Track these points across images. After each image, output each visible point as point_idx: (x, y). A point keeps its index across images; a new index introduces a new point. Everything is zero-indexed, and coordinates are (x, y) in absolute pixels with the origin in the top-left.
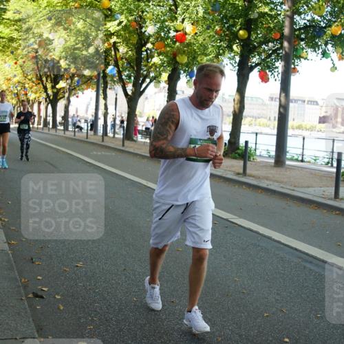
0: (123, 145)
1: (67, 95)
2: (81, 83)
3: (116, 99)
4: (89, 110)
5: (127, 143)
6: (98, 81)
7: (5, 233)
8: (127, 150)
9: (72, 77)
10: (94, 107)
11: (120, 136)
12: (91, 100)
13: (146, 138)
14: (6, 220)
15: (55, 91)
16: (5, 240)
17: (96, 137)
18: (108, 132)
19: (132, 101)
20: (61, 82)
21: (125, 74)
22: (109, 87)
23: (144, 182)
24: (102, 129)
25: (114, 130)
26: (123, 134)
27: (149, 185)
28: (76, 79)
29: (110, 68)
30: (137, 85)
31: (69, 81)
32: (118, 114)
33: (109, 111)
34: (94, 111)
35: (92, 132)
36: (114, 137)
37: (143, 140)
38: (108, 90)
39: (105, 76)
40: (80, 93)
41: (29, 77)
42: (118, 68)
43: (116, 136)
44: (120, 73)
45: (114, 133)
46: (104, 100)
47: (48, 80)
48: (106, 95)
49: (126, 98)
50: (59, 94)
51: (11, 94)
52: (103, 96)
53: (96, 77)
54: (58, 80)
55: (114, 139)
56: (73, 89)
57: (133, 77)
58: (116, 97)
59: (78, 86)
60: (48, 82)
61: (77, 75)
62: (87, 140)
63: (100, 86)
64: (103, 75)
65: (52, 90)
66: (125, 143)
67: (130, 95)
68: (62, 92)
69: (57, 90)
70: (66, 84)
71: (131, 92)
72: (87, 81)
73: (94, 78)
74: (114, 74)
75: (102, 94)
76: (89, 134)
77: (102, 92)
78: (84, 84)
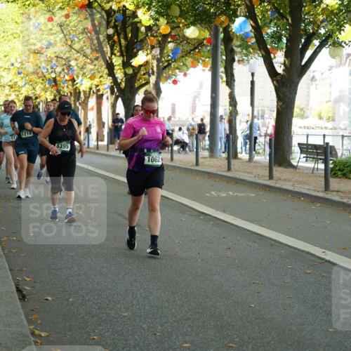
0: (271, 177)
1: (153, 79)
2: (180, 53)
3: (253, 83)
4: (198, 105)
5: (278, 171)
6: (215, 49)
8: (278, 185)
9: (162, 45)
10: (209, 101)
11: (263, 157)
12: (201, 86)
13: (317, 160)
14: (43, 334)
15: (130, 71)
17: (213, 161)
18: (239, 150)
19: (285, 86)
20: (140, 52)
21: (269, 31)
22: (236, 59)
23: (317, 251)
26: (270, 155)
27: (327, 258)
28: (171, 46)
29: (239, 21)
30: (294, 53)
31: (157, 51)
33: (238, 108)
34: (209, 109)
36: (251, 159)
37: (311, 165)
38: (236, 65)
39: (228, 39)
40: (180, 76)
42: (255, 20)
43: (256, 158)
44: (258, 30)
45: (252, 149)
46: (227, 87)
47: (116, 52)
48: (232, 75)
49: (273, 81)
50: (138, 78)
51: (43, 80)
52: (225, 79)
53: (209, 41)
54: (135, 50)
55: (252, 164)
56: (165, 67)
57: (285, 36)
58: (253, 78)
59: (175, 61)
60: (115, 55)
61: (171, 38)
62: (198, 168)
63: (220, 60)
64: (224, 35)
65: (123, 71)
66: (274, 173)
67: (280, 74)
68: (144, 74)
69: (134, 70)
70: (149, 57)
71: (283, 67)
72: (191, 50)
73: (205, 42)
74: (247, 33)
75: (224, 76)
76: (200, 156)
77: (222, 72)
78: (186, 55)
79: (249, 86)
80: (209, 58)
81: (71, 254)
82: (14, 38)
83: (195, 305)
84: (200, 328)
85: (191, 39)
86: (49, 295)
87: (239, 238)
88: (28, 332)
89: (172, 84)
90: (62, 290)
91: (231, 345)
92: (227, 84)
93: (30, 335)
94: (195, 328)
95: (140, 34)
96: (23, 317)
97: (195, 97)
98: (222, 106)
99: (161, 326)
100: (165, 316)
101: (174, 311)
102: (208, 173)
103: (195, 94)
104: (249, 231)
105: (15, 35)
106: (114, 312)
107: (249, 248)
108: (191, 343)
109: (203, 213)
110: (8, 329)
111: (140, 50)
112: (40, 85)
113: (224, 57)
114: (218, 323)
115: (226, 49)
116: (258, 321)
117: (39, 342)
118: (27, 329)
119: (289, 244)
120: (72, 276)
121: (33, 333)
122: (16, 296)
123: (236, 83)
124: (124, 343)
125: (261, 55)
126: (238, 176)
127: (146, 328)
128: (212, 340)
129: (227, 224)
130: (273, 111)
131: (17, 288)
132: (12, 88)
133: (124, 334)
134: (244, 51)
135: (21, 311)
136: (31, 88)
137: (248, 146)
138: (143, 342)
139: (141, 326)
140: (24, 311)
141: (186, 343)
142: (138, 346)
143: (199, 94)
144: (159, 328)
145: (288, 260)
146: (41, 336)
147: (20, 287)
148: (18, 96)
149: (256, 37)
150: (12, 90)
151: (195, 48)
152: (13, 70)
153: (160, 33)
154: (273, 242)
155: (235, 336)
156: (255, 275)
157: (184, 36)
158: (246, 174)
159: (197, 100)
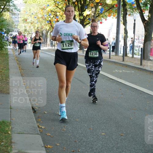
0: (141, 64)
2: (103, 11)
3: (135, 24)
4: (111, 33)
5: (144, 62)
6: (119, 9)
7: (42, 139)
8: (144, 68)
9: (96, 7)
10: (115, 31)
11: (138, 56)
12: (112, 25)
14: (43, 127)
15: (82, 18)
16: (43, 145)
17: (117, 57)
18: (128, 53)
19: (149, 26)
20: (87, 10)
21: (142, 2)
22: (128, 14)
24: (122, 50)
25: (133, 51)
26: (141, 55)
28: (100, 7)
31: (94, 9)
32: (136, 37)
33: (128, 35)
34: (115, 35)
35: (114, 53)
36: (133, 57)
38: (127, 16)
39: (125, 5)
40: (103, 20)
41: (60, 7)
43: (135, 56)
45: (133, 54)
46: (124, 25)
47: (76, 9)
48: (126, 20)
49: (143, 24)
50: (85, 21)
51: (45, 21)
52: (123, 22)
53: (116, 5)
54: (84, 9)
55: (133, 59)
56: (97, 16)
57: (149, 4)
58: (135, 22)
59: (101, 14)
60: (76, 11)
61: (100, 4)
62: (110, 60)
63: (121, 13)
64: (123, 3)
65: (79, 17)
66: (143, 63)
67: (146, 20)
68: (88, 19)
69: (84, 18)
70: (91, 12)
71: (148, 17)
72: (109, 9)
73: (115, 6)
74: (133, 2)
75: (122, 20)
76: (111, 55)
77: (122, 19)
78: (106, 11)
79: (133, 25)
80: (116, 13)
81: (55, 94)
82: (34, 2)
83: (107, 117)
84: (109, 127)
85: (109, 5)
86: (45, 111)
87: (127, 90)
88: (37, 126)
89: (100, 24)
90: (51, 109)
91: (122, 134)
92: (124, 24)
93: (37, 127)
94: (107, 127)
95: (87, 2)
96: (35, 120)
97: (110, 30)
98: (121, 34)
99: (93, 125)
100: (94, 122)
101: (98, 119)
102: (114, 62)
103: (110, 28)
104: (131, 87)
105: (34, 1)
106: (73, 119)
107: (131, 94)
108: (105, 133)
109: (112, 79)
110: (28, 124)
111: (87, 9)
112: (44, 23)
113: (123, 13)
114: (117, 125)
115: (123, 9)
116: (134, 125)
117: (41, 130)
118: (36, 125)
119: (148, 93)
120: (56, 104)
121: (39, 127)
122: (32, 111)
123: (127, 24)
124: (77, 132)
125: (138, 12)
126: (127, 64)
127: (86, 126)
128: (114, 132)
129: (122, 84)
130: (143, 36)
131: (32, 108)
132: (32, 24)
133: (77, 128)
134: (131, 10)
135: (34, 117)
136: (40, 24)
137: (132, 51)
138: (85, 132)
139: (84, 125)
140: (35, 117)
141: (103, 133)
142: (83, 134)
143: (111, 28)
144: (92, 126)
145: (147, 100)
146: (42, 128)
147: (34, 108)
148: (34, 27)
149: (136, 4)
150: (32, 25)
151: (110, 9)
152: (33, 16)
153: (95, 2)
154: (141, 92)
155: (124, 131)
156: (133, 106)
157: (106, 3)
158: (131, 63)
159: (111, 31)
